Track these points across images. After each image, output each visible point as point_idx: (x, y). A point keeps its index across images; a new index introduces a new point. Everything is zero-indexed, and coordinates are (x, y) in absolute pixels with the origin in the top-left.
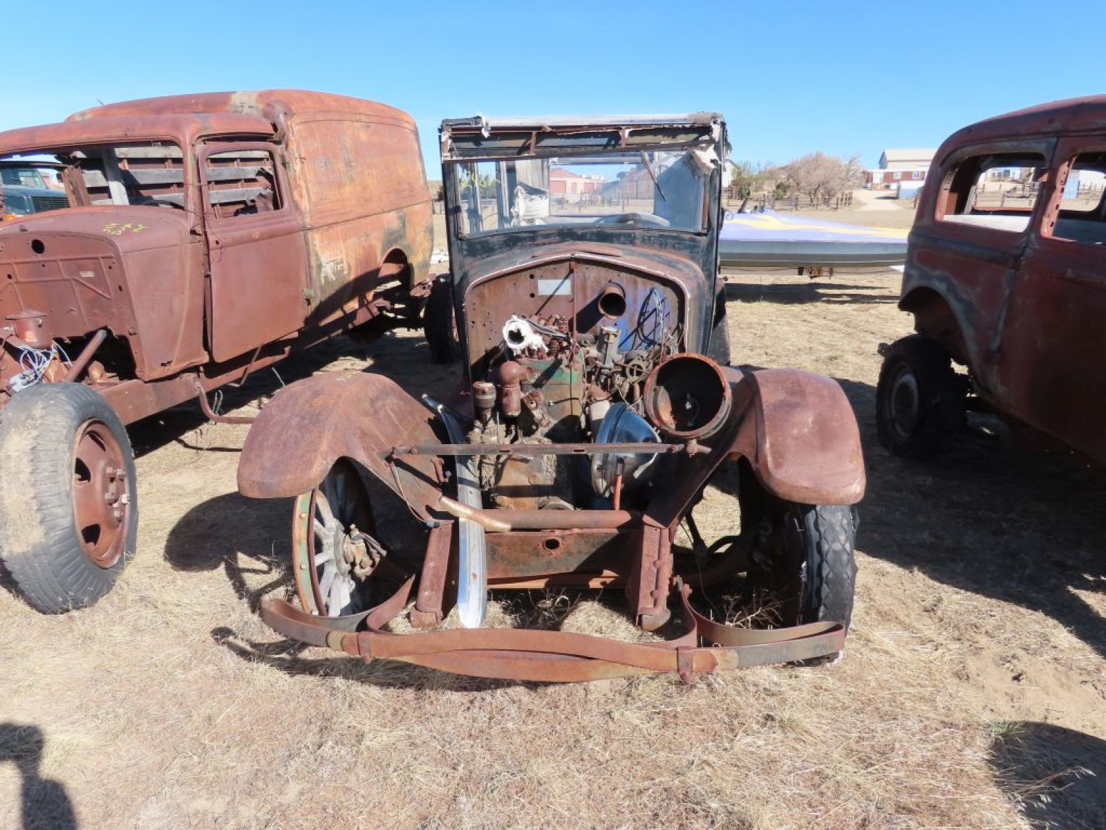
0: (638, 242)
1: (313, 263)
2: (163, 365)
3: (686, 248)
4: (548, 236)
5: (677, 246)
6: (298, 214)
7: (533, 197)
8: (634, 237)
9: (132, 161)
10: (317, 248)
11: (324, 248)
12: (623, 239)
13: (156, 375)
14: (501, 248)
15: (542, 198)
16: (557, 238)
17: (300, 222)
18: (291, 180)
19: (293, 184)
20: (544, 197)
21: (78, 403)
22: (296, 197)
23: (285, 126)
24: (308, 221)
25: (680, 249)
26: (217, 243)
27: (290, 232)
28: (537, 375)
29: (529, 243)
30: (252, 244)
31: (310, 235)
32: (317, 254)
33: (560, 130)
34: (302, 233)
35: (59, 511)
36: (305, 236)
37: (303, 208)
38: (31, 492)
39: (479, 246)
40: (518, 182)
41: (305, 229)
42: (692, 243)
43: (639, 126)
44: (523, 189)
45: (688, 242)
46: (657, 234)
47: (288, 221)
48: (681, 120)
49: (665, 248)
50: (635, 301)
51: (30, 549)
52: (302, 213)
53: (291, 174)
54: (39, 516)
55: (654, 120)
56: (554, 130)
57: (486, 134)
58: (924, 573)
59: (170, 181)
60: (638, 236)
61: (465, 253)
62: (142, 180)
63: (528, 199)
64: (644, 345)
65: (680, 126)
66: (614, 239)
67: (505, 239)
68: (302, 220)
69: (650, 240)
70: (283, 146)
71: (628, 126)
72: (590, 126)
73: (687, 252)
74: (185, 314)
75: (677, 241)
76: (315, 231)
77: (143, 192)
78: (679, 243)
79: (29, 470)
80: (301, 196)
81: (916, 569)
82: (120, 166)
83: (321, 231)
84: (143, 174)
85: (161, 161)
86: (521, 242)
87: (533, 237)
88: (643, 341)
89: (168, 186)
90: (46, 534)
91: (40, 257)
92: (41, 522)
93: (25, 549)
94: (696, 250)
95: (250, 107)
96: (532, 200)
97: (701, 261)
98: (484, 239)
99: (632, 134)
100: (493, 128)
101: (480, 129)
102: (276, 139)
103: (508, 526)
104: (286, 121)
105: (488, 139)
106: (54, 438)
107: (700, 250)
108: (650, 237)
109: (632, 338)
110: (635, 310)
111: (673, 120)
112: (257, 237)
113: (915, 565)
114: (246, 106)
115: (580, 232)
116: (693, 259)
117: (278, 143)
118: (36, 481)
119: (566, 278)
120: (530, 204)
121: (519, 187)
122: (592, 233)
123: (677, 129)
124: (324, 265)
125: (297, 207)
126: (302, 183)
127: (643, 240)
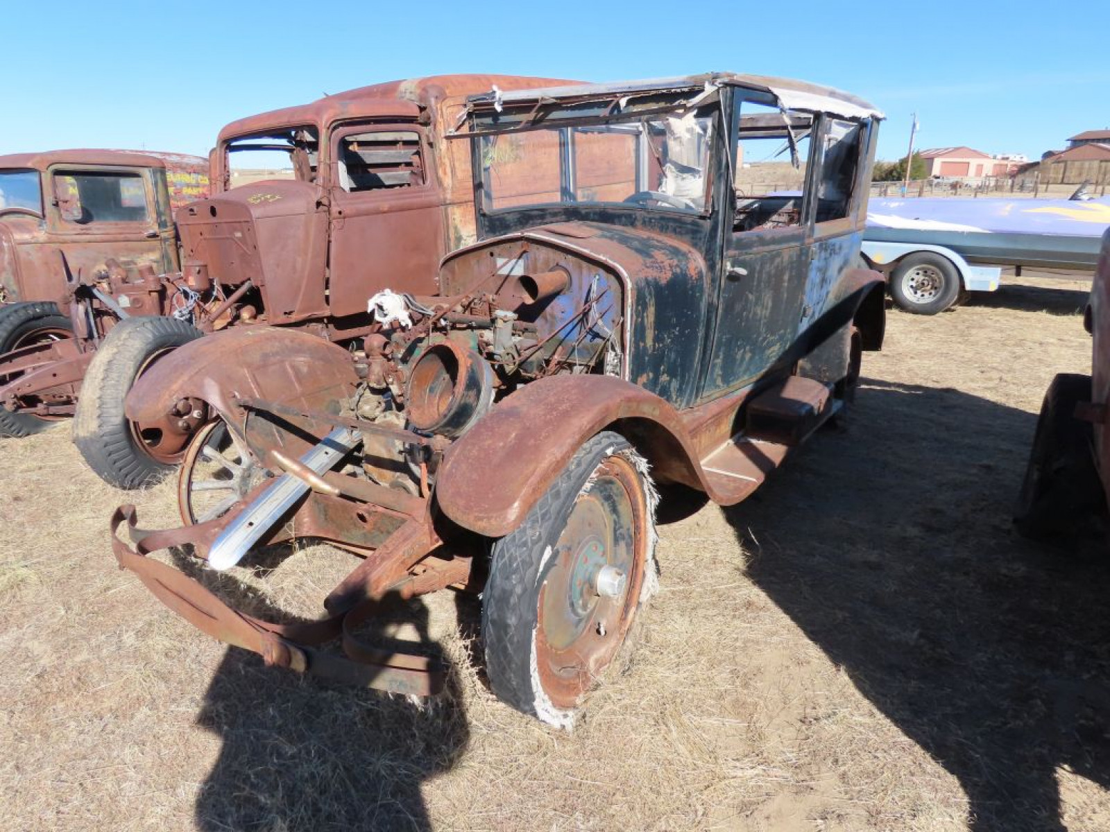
0: (638, 223)
1: (452, 236)
2: (285, 313)
3: (687, 233)
4: (555, 214)
5: (678, 230)
6: (441, 190)
7: (685, 175)
8: (636, 219)
9: (361, 144)
10: (457, 222)
11: (465, 222)
12: (623, 219)
13: (279, 321)
14: (516, 225)
15: (695, 177)
16: (564, 217)
17: (442, 197)
18: (437, 159)
19: (438, 162)
20: (697, 176)
21: (159, 332)
22: (440, 172)
23: (434, 108)
24: (449, 196)
25: (680, 233)
26: (340, 213)
27: (430, 206)
28: (403, 351)
29: (540, 221)
30: (380, 216)
31: (450, 209)
32: (456, 228)
33: (563, 101)
34: (443, 207)
35: (113, 411)
36: (446, 209)
37: (445, 185)
38: (98, 393)
39: (498, 223)
40: (668, 159)
41: (446, 204)
42: (695, 228)
43: (637, 92)
44: (673, 167)
45: (689, 226)
46: (657, 216)
47: (426, 196)
48: (679, 83)
49: (666, 232)
50: (580, 288)
51: (88, 435)
52: (444, 190)
53: (437, 153)
54: (98, 412)
55: (651, 85)
56: (559, 101)
57: (499, 108)
58: (851, 677)
59: (401, 161)
60: (638, 218)
61: (487, 229)
62: (368, 161)
63: (680, 178)
64: (589, 337)
65: (679, 90)
66: (616, 220)
67: (518, 216)
68: (444, 195)
69: (650, 222)
70: (431, 127)
71: (625, 94)
72: (590, 95)
73: (688, 237)
74: (306, 273)
75: (678, 224)
76: (455, 206)
77: (371, 170)
78: (680, 227)
79: (101, 377)
80: (445, 173)
81: (842, 668)
82: (351, 148)
83: (462, 208)
84: (370, 155)
85: (393, 143)
86: (532, 219)
87: (542, 215)
88: (588, 333)
89: (396, 165)
90: (99, 426)
91: (214, 220)
92: (99, 417)
93: (86, 435)
94: (699, 235)
95: (411, 93)
96: (683, 179)
97: (703, 249)
98: (501, 216)
99: (630, 102)
100: (505, 103)
101: (492, 104)
102: (421, 121)
103: (337, 491)
104: (437, 103)
105: (503, 113)
106: (127, 356)
107: (703, 235)
108: (650, 219)
109: (578, 327)
110: (581, 297)
111: (671, 84)
112: (386, 209)
113: (844, 664)
114: (408, 91)
115: (583, 212)
116: (695, 245)
117: (426, 124)
118: (104, 387)
119: (520, 258)
120: (682, 183)
121: (668, 165)
122: (595, 213)
123: (676, 93)
124: (464, 237)
125: (440, 183)
126: (447, 161)
127: (644, 222)
